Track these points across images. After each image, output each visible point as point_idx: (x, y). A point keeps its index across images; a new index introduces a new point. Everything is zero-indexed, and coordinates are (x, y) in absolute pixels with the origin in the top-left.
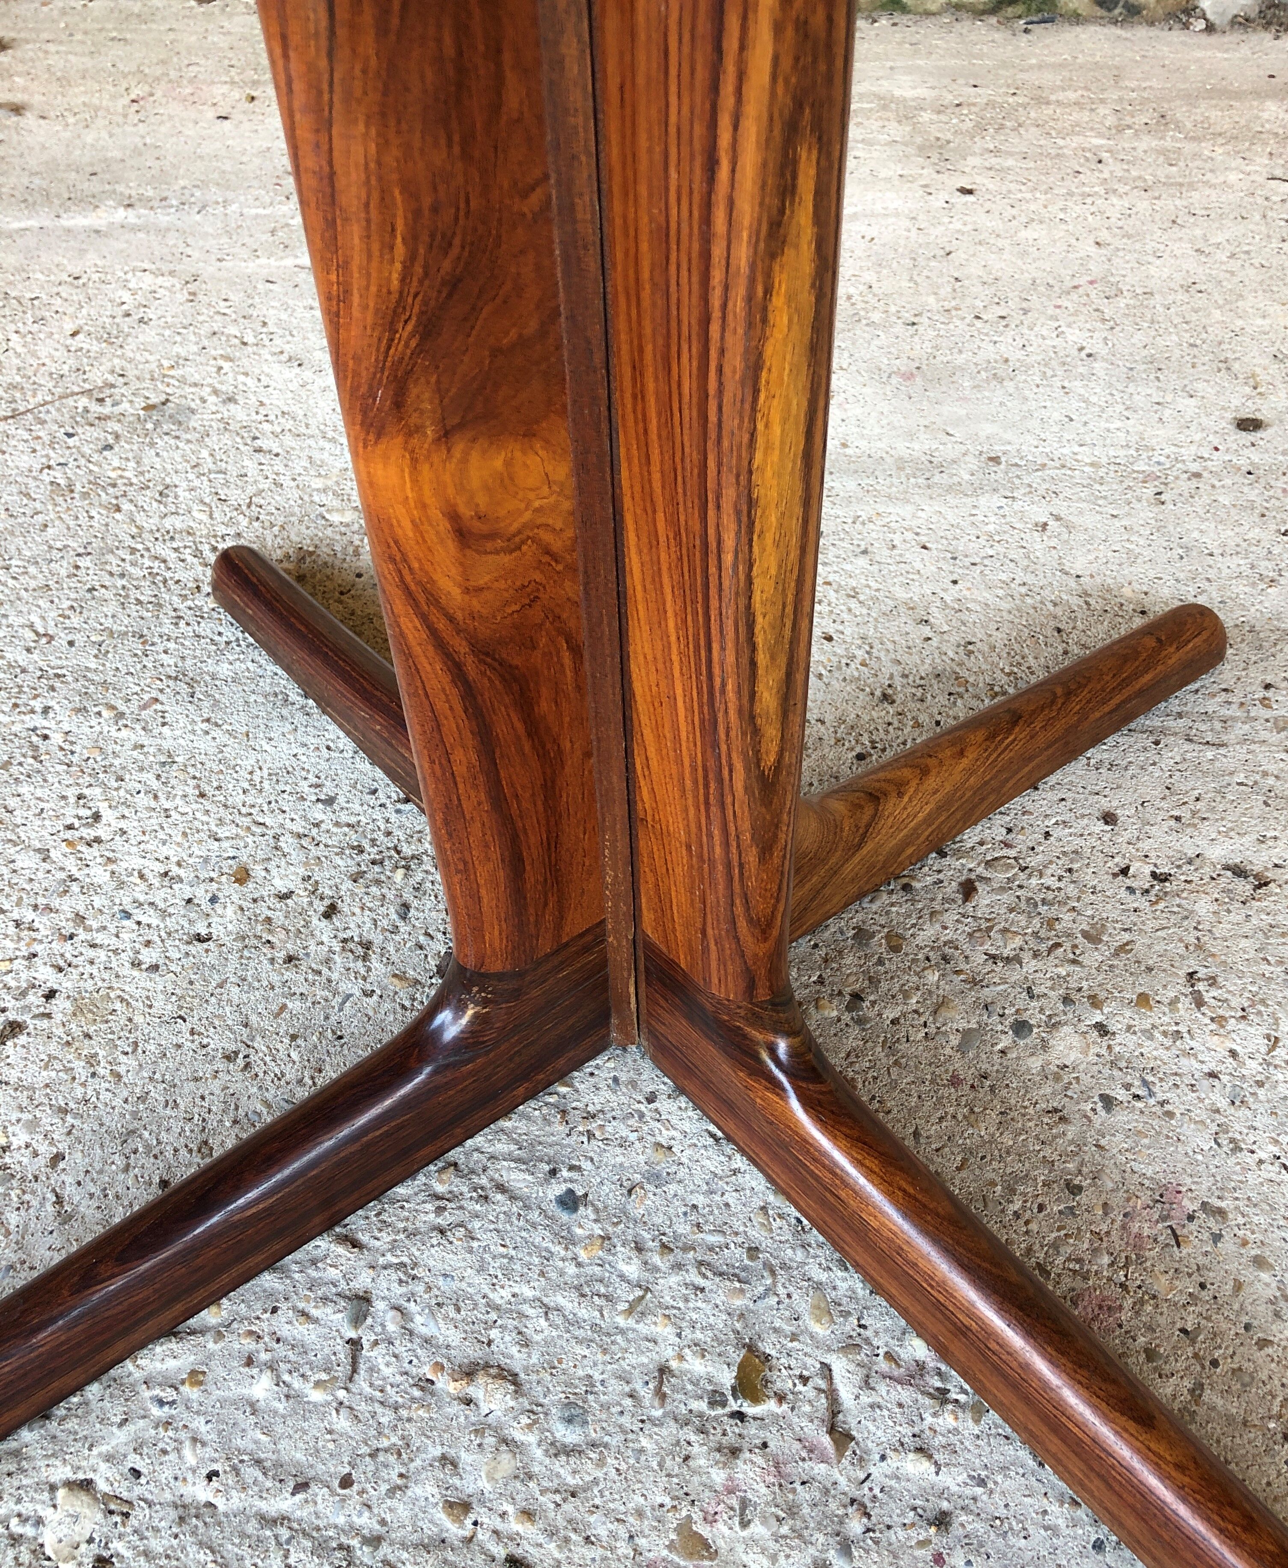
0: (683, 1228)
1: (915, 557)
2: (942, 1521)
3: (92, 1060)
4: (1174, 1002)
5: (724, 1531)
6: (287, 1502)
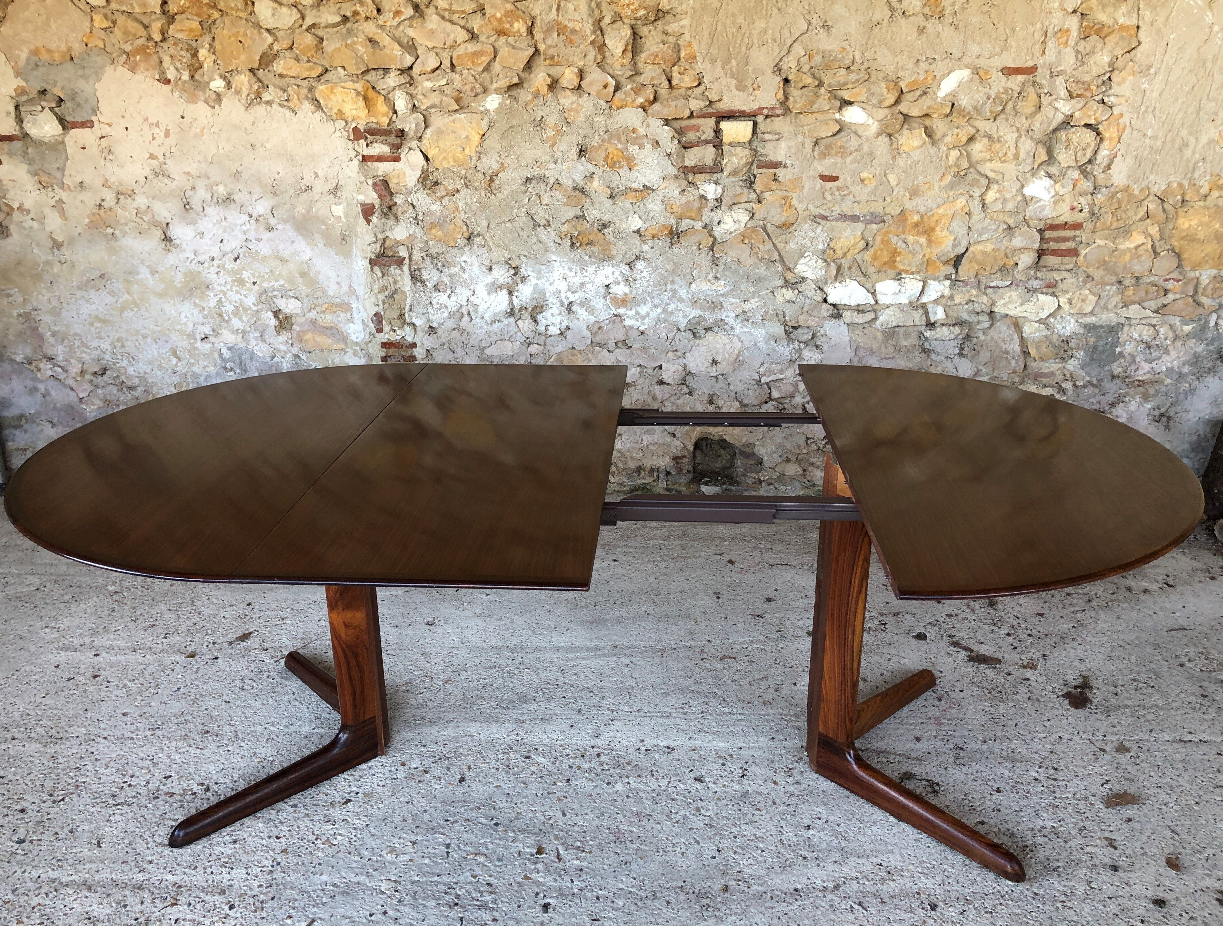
0: (524, 827)
1: (589, 674)
2: (581, 870)
3: (371, 806)
4: (646, 776)
5: (534, 876)
6: (436, 879)
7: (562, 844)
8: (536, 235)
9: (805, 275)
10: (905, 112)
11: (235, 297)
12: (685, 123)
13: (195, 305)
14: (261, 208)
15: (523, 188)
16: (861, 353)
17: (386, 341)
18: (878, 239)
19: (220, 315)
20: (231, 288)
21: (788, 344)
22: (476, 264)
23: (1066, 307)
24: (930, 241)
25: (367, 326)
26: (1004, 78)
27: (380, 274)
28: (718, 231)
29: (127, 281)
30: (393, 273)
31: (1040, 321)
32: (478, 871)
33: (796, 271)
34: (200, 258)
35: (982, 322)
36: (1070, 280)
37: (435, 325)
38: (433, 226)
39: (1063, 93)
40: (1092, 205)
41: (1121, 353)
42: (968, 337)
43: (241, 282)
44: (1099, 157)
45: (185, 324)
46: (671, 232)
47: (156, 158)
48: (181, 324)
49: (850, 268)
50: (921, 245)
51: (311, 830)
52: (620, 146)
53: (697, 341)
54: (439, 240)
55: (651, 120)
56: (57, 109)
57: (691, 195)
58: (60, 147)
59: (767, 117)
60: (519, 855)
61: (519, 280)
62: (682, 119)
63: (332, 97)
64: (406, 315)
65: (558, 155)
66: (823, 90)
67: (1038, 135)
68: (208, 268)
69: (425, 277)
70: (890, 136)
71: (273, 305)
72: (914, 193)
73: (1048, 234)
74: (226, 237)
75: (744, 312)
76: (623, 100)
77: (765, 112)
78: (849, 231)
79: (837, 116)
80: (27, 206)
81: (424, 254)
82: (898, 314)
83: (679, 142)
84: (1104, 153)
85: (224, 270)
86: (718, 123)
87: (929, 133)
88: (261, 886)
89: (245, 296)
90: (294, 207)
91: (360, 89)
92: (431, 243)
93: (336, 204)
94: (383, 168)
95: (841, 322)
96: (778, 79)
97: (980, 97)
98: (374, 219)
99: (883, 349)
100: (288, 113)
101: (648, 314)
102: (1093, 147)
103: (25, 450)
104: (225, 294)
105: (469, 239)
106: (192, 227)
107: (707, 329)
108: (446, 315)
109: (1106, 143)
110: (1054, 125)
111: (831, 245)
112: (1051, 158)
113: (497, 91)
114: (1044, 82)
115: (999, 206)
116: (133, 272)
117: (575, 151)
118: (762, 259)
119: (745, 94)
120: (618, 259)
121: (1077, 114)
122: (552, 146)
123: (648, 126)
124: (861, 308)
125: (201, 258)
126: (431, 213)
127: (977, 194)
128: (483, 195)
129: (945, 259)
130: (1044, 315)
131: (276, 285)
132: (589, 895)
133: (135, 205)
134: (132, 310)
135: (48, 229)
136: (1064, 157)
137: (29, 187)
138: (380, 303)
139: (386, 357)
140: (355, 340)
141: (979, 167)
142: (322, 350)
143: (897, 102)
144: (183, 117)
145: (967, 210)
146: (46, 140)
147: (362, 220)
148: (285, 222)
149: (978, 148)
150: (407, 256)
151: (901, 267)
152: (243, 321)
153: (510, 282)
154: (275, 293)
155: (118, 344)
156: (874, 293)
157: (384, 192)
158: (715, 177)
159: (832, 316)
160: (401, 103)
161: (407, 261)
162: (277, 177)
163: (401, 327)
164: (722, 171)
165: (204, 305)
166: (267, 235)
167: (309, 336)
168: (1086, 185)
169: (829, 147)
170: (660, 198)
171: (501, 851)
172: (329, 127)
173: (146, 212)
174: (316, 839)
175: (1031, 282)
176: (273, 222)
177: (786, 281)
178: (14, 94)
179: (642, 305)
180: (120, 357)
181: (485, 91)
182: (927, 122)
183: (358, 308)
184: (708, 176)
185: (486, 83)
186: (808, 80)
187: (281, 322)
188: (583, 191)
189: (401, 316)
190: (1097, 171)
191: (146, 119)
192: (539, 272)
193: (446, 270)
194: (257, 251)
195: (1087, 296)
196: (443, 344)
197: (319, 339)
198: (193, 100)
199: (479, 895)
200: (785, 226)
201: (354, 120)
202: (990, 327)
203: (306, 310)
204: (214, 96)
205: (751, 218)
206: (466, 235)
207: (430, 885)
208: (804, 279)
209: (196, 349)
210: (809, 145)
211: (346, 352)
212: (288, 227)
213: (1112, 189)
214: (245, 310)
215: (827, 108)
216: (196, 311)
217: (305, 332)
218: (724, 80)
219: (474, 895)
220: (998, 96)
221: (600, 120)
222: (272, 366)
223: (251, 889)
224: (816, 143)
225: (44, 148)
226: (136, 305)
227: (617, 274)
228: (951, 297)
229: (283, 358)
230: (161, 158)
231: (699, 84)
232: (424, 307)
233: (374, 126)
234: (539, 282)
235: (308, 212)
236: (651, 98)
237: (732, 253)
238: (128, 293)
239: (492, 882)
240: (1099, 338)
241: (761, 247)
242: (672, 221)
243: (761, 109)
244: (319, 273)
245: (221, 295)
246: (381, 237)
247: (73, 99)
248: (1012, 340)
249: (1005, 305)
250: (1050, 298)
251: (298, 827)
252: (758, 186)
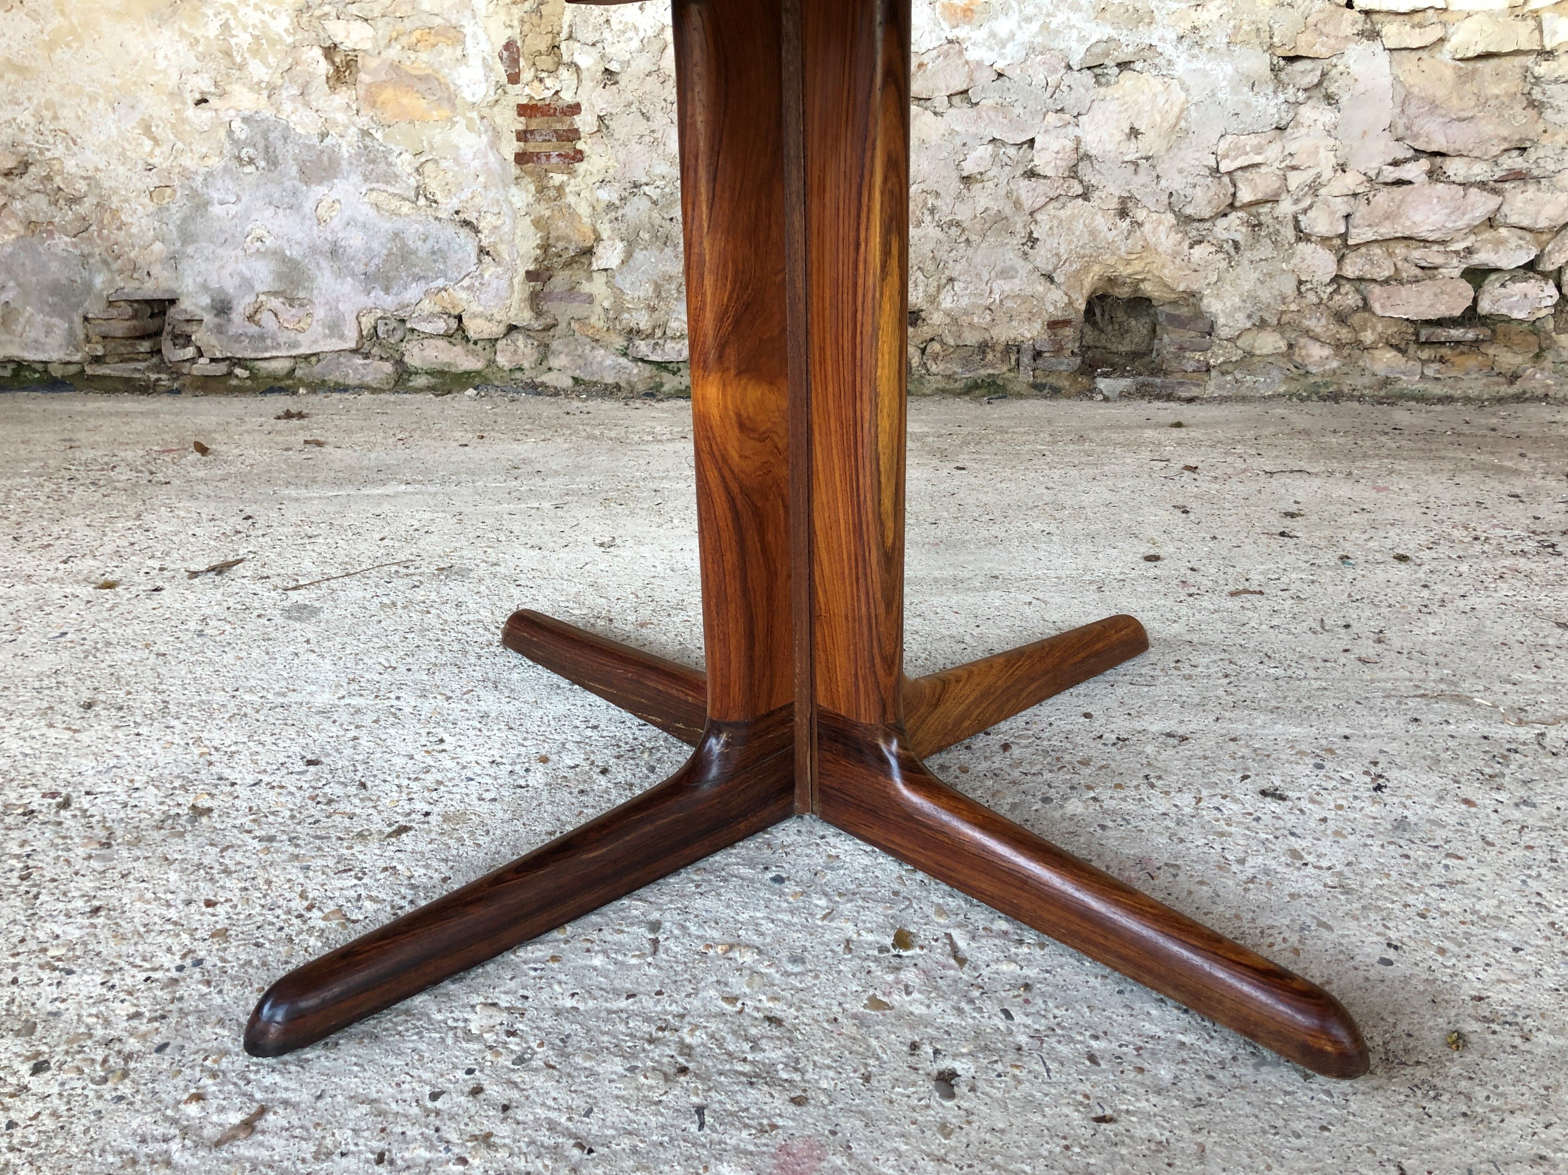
0: (853, 887)
2: (1027, 988)
3: (460, 840)
5: (897, 999)
6: (623, 1003)
7: (960, 926)
11: (253, 18)
13: (182, 33)
16: (1412, 110)
17: (524, 101)
19: (228, 54)
21: (1275, 92)
25: (492, 70)
32: (738, 985)
37: (614, 67)
45: (165, 72)
48: (157, 72)
51: (299, 889)
53: (1102, 90)
60: (848, 949)
64: (563, 47)
71: (323, 35)
75: (1195, 28)
82: (1487, 29)
88: (137, 1015)
89: (271, 15)
95: (1377, 46)
99: (1455, 101)
101: (1012, 36)
104: (235, 12)
107: (1123, 65)
108: (635, 44)
124: (1417, 16)
132: (1064, 1050)
134: (68, 45)
138: (516, 23)
139: (525, 132)
140: (470, 99)
142: (411, 122)
152: (267, 65)
154: (325, 8)
155: (49, 115)
159: (1361, 34)
163: (554, 73)
165: (198, 34)
167: (388, 94)
171: (797, 938)
174: (309, 908)
179: (1002, 18)
180: (52, 141)
187: (337, 68)
189: (555, 47)
196: (630, 104)
197: (405, 101)
199: (746, 1047)
203: (382, 43)
207: (606, 1021)
209: (184, 121)
211: (454, 124)
214: (272, 43)
216: (183, 46)
217: (380, 87)
219: (731, 1048)
222: (322, 152)
223: (107, 1023)
226: (77, 36)
229: (342, 136)
232: (595, 29)
238: (62, 12)
239: (779, 1014)
245: (228, 14)
251: (269, 882)
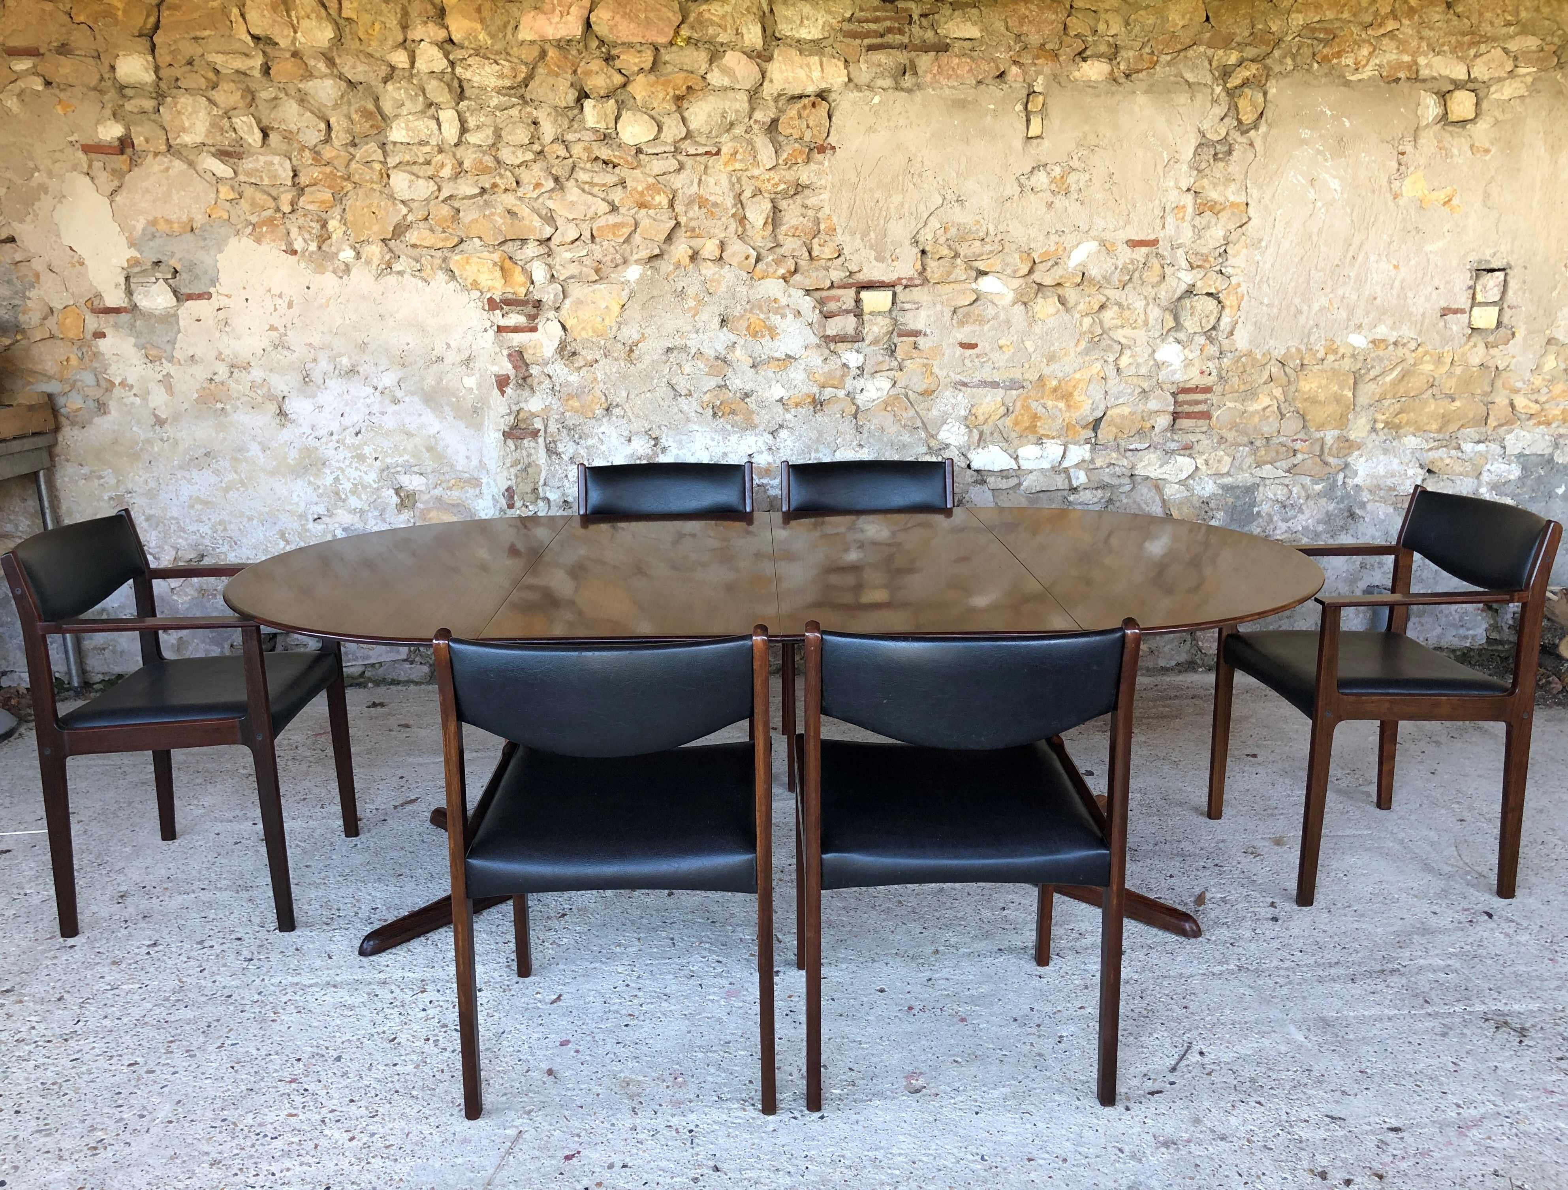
8: (677, 405)
9: (948, 441)
10: (1039, 281)
11: (353, 474)
12: (824, 294)
13: (310, 483)
14: (388, 380)
15: (664, 358)
17: (517, 517)
18: (1019, 404)
19: (337, 494)
20: (351, 463)
22: (615, 435)
23: (1203, 468)
24: (1069, 406)
25: (497, 502)
26: (1129, 250)
27: (513, 448)
28: (860, 399)
29: (235, 459)
30: (526, 445)
31: (1180, 482)
33: (939, 437)
34: (317, 434)
35: (1124, 485)
36: (1205, 442)
37: (569, 499)
38: (570, 397)
39: (1184, 264)
40: (1220, 369)
41: (1258, 513)
42: (1110, 501)
43: (361, 458)
44: (1222, 323)
45: (297, 504)
46: (814, 400)
47: (276, 329)
48: (292, 504)
49: (992, 434)
50: (1060, 410)
52: (762, 316)
54: (577, 412)
55: (792, 291)
56: (171, 281)
57: (834, 363)
58: (172, 319)
59: (906, 287)
61: (659, 451)
62: (823, 289)
63: (468, 267)
64: (540, 489)
65: (700, 325)
66: (959, 261)
67: (1164, 303)
68: (326, 444)
69: (561, 448)
70: (1025, 304)
71: (395, 482)
72: (1051, 358)
73: (1181, 397)
74: (347, 410)
76: (765, 271)
77: (904, 282)
78: (989, 398)
79: (974, 286)
80: (130, 381)
81: (560, 426)
82: (1041, 479)
83: (821, 312)
84: (1226, 321)
85: (344, 445)
86: (858, 293)
87: (1062, 301)
89: (366, 473)
90: (423, 379)
91: (497, 260)
92: (568, 414)
93: (468, 375)
94: (518, 339)
95: (985, 487)
96: (916, 250)
97: (1108, 265)
98: (509, 391)
100: (420, 283)
102: (1215, 314)
103: (104, 649)
104: (343, 471)
105: (607, 410)
106: (311, 400)
109: (1227, 311)
110: (1178, 293)
111: (973, 411)
112: (1178, 326)
113: (638, 262)
114: (1165, 253)
115: (1133, 370)
116: (241, 449)
117: (717, 320)
118: (905, 426)
119: (884, 265)
120: (761, 428)
121: (1199, 284)
122: (694, 316)
123: (789, 296)
124: (1004, 474)
125: (319, 433)
126: (568, 384)
127: (1111, 359)
128: (622, 365)
129: (1084, 423)
130: (1183, 476)
131: (401, 460)
133: (250, 378)
134: (238, 490)
135: (152, 405)
136: (1190, 324)
137: (134, 361)
138: (512, 477)
140: (484, 518)
141: (1111, 334)
143: (1031, 271)
144: (308, 288)
145: (1102, 374)
146: (157, 312)
147: (496, 392)
148: (413, 394)
149: (1108, 315)
150: (543, 428)
151: (1042, 432)
152: (361, 499)
153: (650, 453)
154: (399, 469)
155: (221, 528)
156: (1016, 458)
157: (520, 363)
158: (856, 345)
159: (976, 482)
160: (539, 272)
161: (542, 433)
162: (406, 348)
163: (534, 502)
164: (863, 340)
165: (320, 483)
166: (392, 408)
167: (433, 514)
168: (1213, 350)
169: (967, 315)
170: (803, 366)
172: (464, 297)
173: (261, 386)
175: (1168, 444)
176: (399, 394)
177: (929, 448)
178: (125, 265)
180: (221, 542)
181: (625, 262)
182: (1060, 291)
183: (488, 483)
184: (849, 345)
185: (627, 254)
186: (945, 251)
187: (402, 500)
188: (724, 360)
189: (535, 490)
190: (1221, 336)
191: (269, 291)
192: (680, 442)
193: (583, 442)
194: (380, 425)
195: (1222, 457)
198: (320, 269)
200: (927, 393)
201: (489, 290)
202: (1132, 490)
203: (431, 487)
204: (343, 267)
205: (894, 385)
206: (605, 406)
208: (948, 446)
209: (307, 530)
210: (948, 314)
212: (416, 399)
213: (1237, 353)
214: (364, 487)
215: (964, 278)
216: (309, 490)
217: (429, 510)
218: (864, 252)
220: (1125, 267)
221: (742, 290)
224: (955, 312)
225: (153, 321)
226: (243, 484)
227: (760, 443)
228: (1092, 461)
230: (282, 330)
231: (839, 255)
232: (559, 480)
233: (510, 296)
234: (680, 453)
235: (438, 383)
236: (793, 269)
237: (875, 421)
238: (236, 472)
240: (1237, 498)
241: (904, 414)
242: (815, 390)
243: (900, 279)
244: (448, 447)
245: (339, 473)
246: (515, 408)
247: (190, 271)
248: (1154, 502)
249: (1144, 467)
250: (1187, 460)
252: (900, 354)
